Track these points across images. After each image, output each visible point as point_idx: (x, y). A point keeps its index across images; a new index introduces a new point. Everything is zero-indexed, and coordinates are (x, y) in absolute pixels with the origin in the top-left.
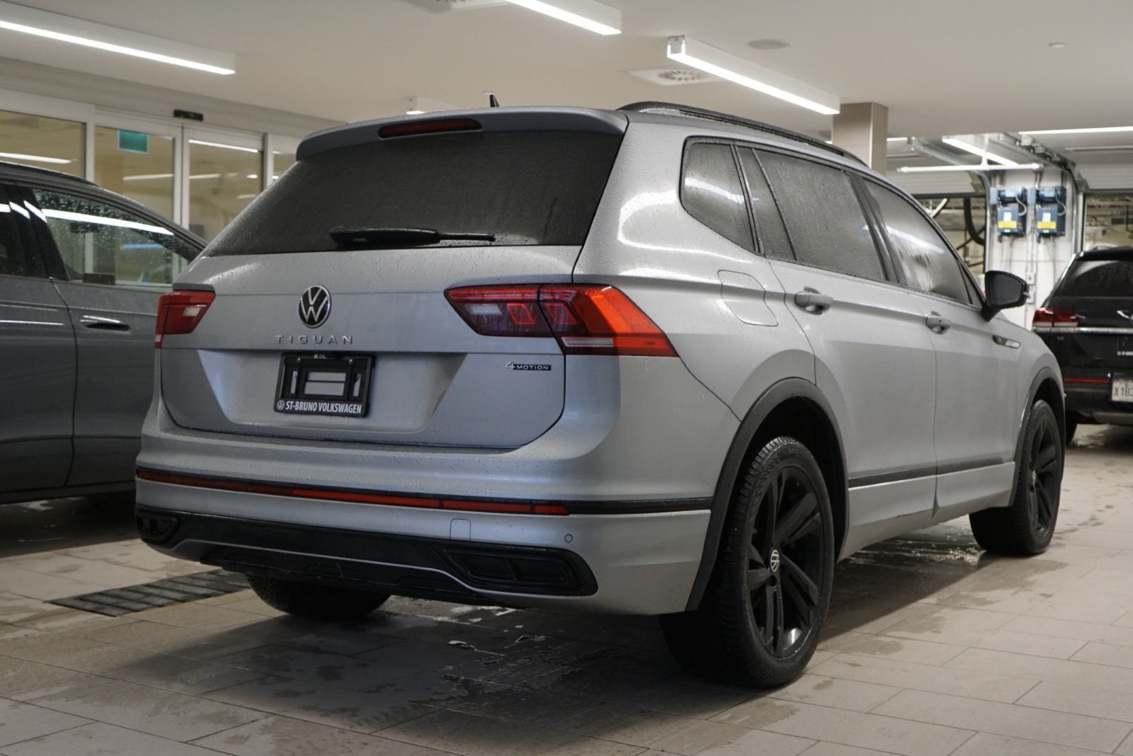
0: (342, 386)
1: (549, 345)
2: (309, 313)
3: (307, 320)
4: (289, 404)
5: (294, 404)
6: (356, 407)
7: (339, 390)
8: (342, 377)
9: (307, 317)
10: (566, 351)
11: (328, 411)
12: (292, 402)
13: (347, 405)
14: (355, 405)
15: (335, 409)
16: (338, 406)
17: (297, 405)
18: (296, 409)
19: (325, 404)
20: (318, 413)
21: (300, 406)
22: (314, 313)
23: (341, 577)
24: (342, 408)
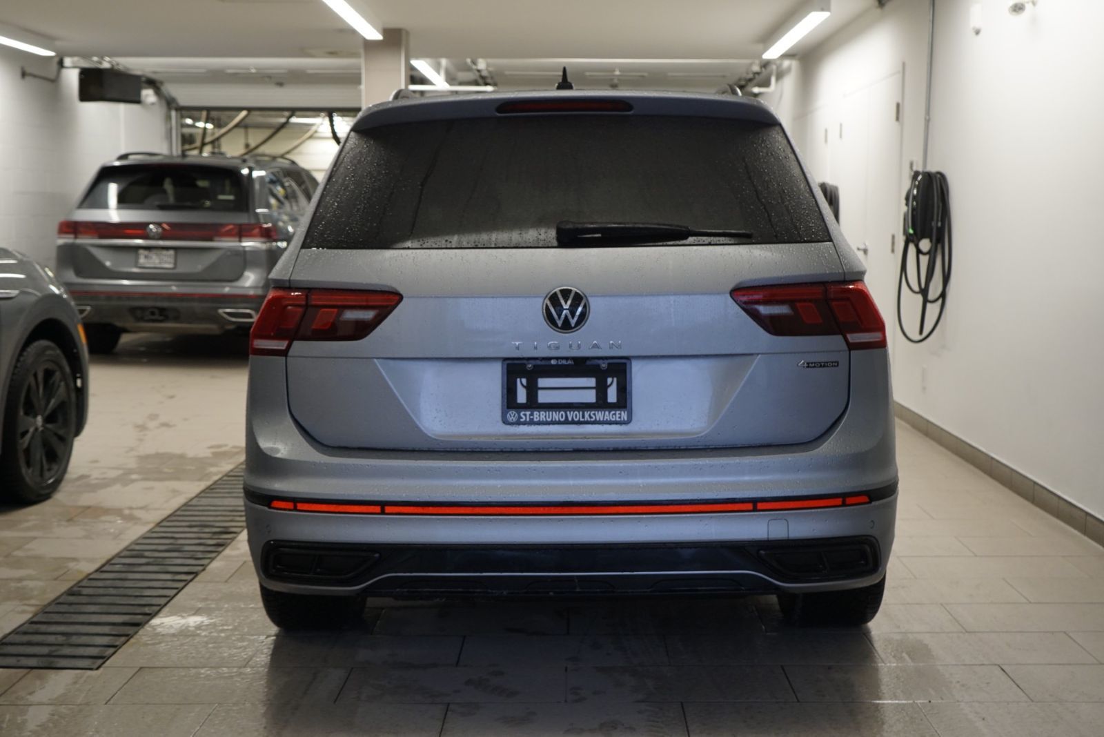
0: (594, 392)
1: (836, 341)
2: (563, 316)
3: (560, 325)
4: (525, 415)
5: (532, 414)
6: (620, 414)
7: (590, 397)
8: (592, 382)
9: (560, 323)
10: (852, 347)
11: (581, 419)
12: (528, 413)
13: (607, 413)
14: (618, 412)
15: (591, 417)
16: (594, 414)
17: (535, 416)
18: (535, 420)
19: (576, 412)
20: (566, 422)
21: (539, 415)
22: (570, 317)
23: (578, 590)
24: (600, 415)
